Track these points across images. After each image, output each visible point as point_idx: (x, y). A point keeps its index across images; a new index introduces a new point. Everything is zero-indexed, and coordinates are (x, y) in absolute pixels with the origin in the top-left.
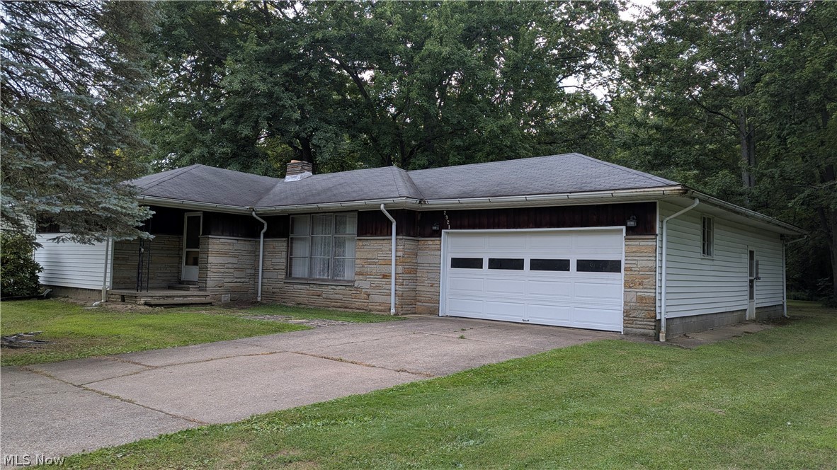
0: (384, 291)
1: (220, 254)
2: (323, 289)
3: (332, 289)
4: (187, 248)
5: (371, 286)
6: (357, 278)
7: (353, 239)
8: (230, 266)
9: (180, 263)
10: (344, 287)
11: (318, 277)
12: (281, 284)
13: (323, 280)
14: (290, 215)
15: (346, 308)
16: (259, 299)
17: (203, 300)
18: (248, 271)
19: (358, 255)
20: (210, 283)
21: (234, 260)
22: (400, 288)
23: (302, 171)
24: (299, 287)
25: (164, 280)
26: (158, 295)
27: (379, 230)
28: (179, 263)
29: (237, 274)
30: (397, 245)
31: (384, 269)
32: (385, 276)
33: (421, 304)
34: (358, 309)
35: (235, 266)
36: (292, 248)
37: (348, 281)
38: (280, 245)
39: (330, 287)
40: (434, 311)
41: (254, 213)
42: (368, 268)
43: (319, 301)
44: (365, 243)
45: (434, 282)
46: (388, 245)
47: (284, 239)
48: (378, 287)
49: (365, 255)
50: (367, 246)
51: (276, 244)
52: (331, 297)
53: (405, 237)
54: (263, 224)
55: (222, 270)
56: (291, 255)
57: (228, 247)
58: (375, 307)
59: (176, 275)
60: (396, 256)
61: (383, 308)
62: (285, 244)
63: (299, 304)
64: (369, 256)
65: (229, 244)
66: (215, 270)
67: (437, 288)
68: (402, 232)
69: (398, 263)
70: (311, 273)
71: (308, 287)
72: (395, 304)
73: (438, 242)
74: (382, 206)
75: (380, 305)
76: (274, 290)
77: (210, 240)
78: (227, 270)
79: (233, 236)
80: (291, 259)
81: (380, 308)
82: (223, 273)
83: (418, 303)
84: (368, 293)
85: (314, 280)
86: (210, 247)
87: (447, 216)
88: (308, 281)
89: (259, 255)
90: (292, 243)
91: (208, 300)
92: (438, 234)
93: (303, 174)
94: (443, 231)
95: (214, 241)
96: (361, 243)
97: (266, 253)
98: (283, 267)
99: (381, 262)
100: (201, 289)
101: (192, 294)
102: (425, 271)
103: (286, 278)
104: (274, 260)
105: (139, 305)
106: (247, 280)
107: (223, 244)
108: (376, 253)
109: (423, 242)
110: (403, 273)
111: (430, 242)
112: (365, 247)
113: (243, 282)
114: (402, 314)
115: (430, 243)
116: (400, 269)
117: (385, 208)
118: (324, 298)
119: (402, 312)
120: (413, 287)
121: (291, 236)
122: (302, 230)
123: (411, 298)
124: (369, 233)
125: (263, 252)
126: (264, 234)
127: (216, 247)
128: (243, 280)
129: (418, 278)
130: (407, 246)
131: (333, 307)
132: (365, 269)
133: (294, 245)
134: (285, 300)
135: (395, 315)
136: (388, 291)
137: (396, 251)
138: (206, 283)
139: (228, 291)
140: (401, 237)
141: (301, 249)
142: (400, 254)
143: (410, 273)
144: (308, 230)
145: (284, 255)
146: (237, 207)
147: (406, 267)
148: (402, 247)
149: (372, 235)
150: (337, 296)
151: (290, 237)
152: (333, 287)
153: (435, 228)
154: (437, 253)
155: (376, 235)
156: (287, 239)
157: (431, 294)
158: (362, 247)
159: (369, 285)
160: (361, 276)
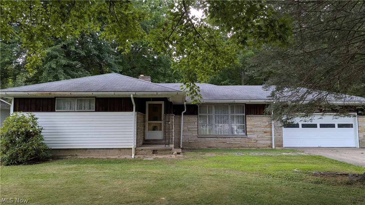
0: (265, 139)
2: (227, 139)
3: (233, 139)
4: (149, 121)
5: (257, 137)
6: (248, 133)
7: (243, 116)
10: (241, 138)
12: (196, 138)
13: (226, 135)
15: (243, 147)
16: (181, 146)
19: (248, 123)
24: (209, 139)
27: (259, 112)
31: (264, 129)
32: (265, 132)
34: (250, 147)
36: (199, 121)
37: (242, 135)
39: (231, 138)
40: (281, 146)
41: (185, 103)
42: (255, 129)
43: (224, 145)
45: (280, 134)
48: (263, 137)
49: (252, 123)
50: (254, 119)
51: (190, 118)
52: (232, 143)
54: (185, 109)
58: (261, 146)
62: (197, 118)
63: (210, 147)
64: (255, 124)
67: (282, 136)
71: (216, 139)
74: (274, 103)
75: (263, 145)
76: (190, 141)
80: (199, 125)
81: (264, 146)
84: (256, 140)
85: (220, 135)
88: (216, 136)
96: (249, 118)
98: (195, 130)
99: (263, 126)
103: (198, 135)
108: (259, 122)
112: (252, 120)
118: (227, 144)
124: (252, 114)
131: (234, 147)
132: (253, 130)
134: (199, 146)
135: (275, 148)
145: (196, 124)
149: (254, 114)
150: (236, 142)
155: (257, 114)
156: (197, 116)
157: (279, 138)
158: (250, 120)
159: (256, 137)
160: (251, 133)
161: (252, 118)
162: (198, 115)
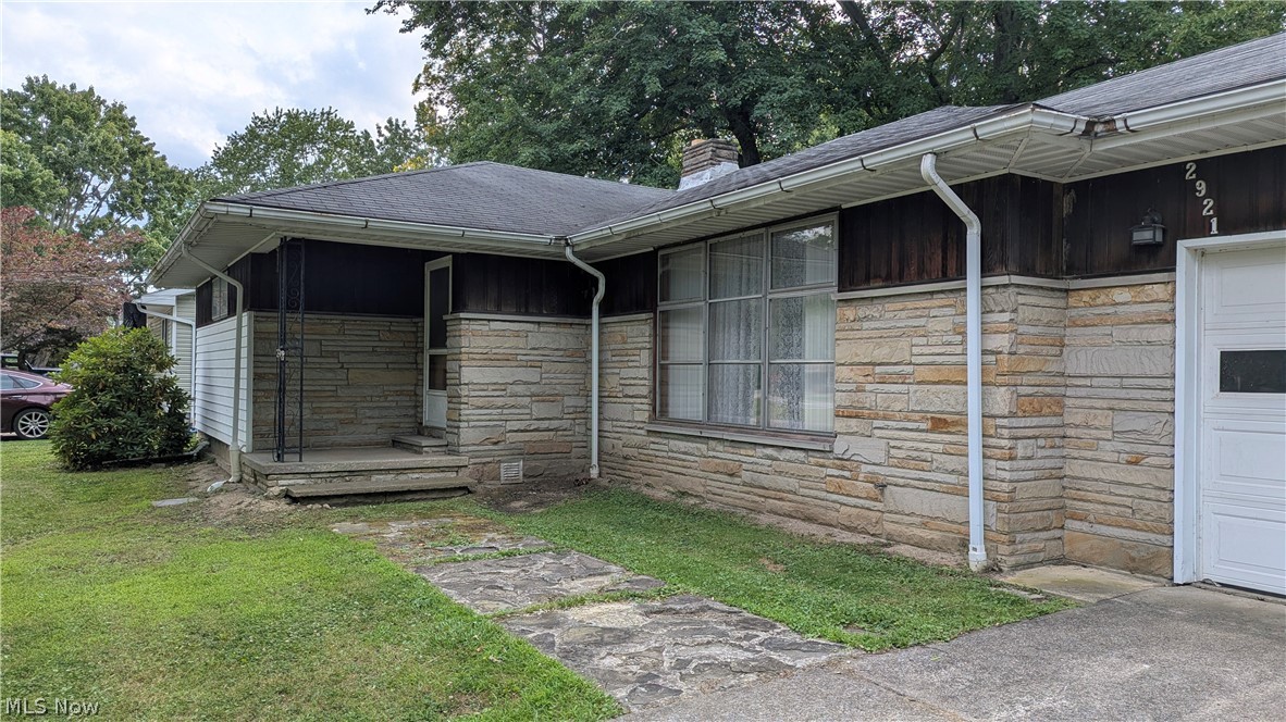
0: (942, 477)
1: (490, 360)
2: (744, 455)
3: (768, 457)
4: (432, 346)
5: (890, 456)
6: (841, 425)
7: (826, 302)
8: (519, 389)
9: (418, 384)
10: (801, 455)
11: (730, 419)
12: (640, 438)
13: (742, 429)
14: (656, 250)
16: (594, 473)
17: (450, 479)
18: (569, 401)
19: (843, 352)
20: (467, 435)
21: (532, 375)
22: (1004, 471)
23: (715, 160)
24: (682, 445)
25: (381, 426)
26: (324, 469)
27: (915, 261)
28: (416, 385)
29: (539, 410)
30: (985, 311)
31: (939, 400)
32: (939, 424)
33: (1085, 526)
34: (848, 529)
35: (534, 389)
36: (665, 340)
37: (814, 435)
38: (635, 332)
39: (760, 451)
40: (1153, 562)
41: (568, 251)
42: (876, 396)
43: (733, 491)
44: (863, 311)
45: (1142, 448)
46: (951, 311)
47: (644, 316)
48: (916, 461)
49: (866, 352)
50: (873, 319)
51: (627, 329)
52: (765, 480)
53: (1016, 279)
54: (596, 280)
55: (500, 402)
56: (665, 357)
57: (511, 342)
58: (910, 531)
59: (412, 412)
60: (984, 352)
61: (936, 535)
62: (647, 329)
63: (683, 493)
64: (880, 354)
65: (517, 334)
66: (480, 402)
67: (1162, 474)
68: (1003, 262)
69: (991, 379)
70: (710, 407)
71: (702, 447)
72: (986, 527)
73: (1160, 291)
74: (927, 164)
75: (924, 525)
76: (627, 451)
77: (464, 325)
78: (511, 401)
79: (527, 313)
80: (664, 368)
81: (926, 534)
82: (502, 407)
83: (1069, 524)
84: (881, 480)
85: (717, 427)
86: (464, 342)
87: (1202, 187)
88: (704, 430)
89: (590, 361)
90: (665, 328)
91: (463, 478)
92: (1158, 259)
93: (717, 168)
94: (1183, 246)
95: (475, 326)
96: (850, 312)
97: (608, 355)
98: (645, 391)
99: (925, 373)
100: (451, 450)
101: (422, 466)
102: (1099, 403)
103: (653, 419)
104: (625, 373)
105: (267, 498)
106: (566, 424)
107: (500, 334)
108: (904, 343)
109: (1086, 296)
110: (1012, 415)
111: (1123, 295)
112: (866, 325)
113: (556, 430)
114: (1015, 568)
115: (1121, 295)
116: (1002, 399)
117: (937, 168)
118: (745, 484)
119: (1012, 560)
120: (1049, 463)
121: (662, 306)
122: (688, 285)
123: (1048, 503)
124: (877, 277)
125: (600, 352)
126: (601, 305)
127: (480, 342)
128: (555, 424)
129: (1070, 432)
130: (1025, 313)
131: (772, 512)
132: (868, 400)
133: (671, 332)
134: (650, 480)
135: (988, 570)
136: (952, 479)
137: (984, 332)
138: (458, 434)
139: (519, 453)
140: (1004, 280)
141: (688, 342)
142: (1001, 342)
143: (1039, 413)
144: (701, 286)
145: (645, 358)
146: (525, 237)
147: (1023, 390)
148: (1006, 317)
149: (889, 280)
150: (782, 482)
151: (659, 309)
152: (769, 451)
153: (1143, 236)
154: (1159, 333)
155: (902, 280)
156: (652, 315)
157: (1131, 491)
158: (856, 325)
159: (883, 454)
160: (853, 422)
161: (861, 313)
162: (655, 314)
